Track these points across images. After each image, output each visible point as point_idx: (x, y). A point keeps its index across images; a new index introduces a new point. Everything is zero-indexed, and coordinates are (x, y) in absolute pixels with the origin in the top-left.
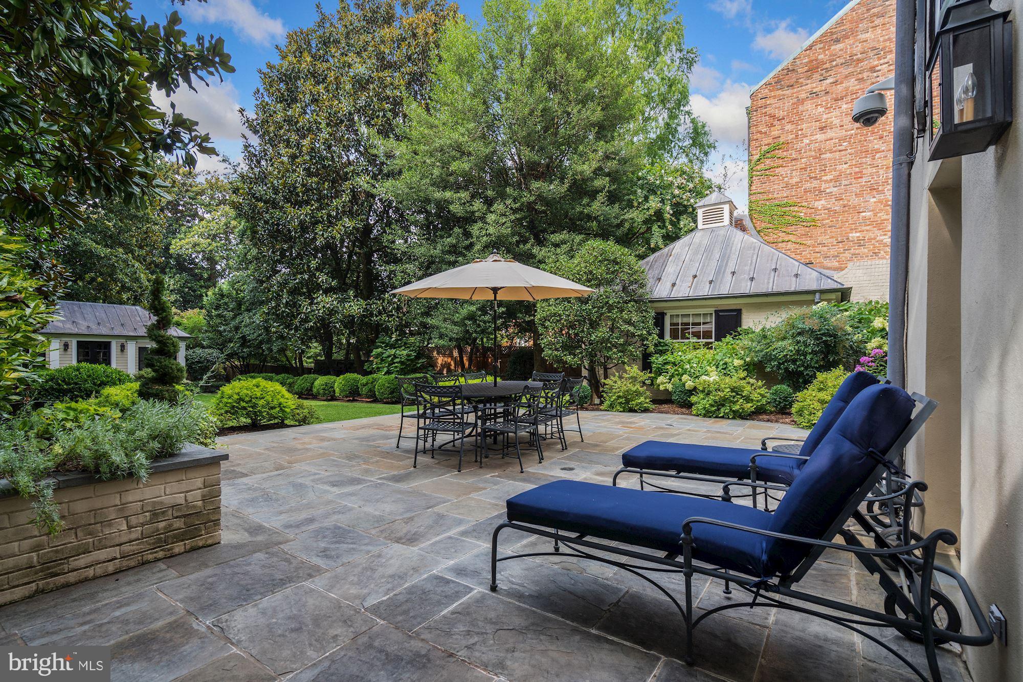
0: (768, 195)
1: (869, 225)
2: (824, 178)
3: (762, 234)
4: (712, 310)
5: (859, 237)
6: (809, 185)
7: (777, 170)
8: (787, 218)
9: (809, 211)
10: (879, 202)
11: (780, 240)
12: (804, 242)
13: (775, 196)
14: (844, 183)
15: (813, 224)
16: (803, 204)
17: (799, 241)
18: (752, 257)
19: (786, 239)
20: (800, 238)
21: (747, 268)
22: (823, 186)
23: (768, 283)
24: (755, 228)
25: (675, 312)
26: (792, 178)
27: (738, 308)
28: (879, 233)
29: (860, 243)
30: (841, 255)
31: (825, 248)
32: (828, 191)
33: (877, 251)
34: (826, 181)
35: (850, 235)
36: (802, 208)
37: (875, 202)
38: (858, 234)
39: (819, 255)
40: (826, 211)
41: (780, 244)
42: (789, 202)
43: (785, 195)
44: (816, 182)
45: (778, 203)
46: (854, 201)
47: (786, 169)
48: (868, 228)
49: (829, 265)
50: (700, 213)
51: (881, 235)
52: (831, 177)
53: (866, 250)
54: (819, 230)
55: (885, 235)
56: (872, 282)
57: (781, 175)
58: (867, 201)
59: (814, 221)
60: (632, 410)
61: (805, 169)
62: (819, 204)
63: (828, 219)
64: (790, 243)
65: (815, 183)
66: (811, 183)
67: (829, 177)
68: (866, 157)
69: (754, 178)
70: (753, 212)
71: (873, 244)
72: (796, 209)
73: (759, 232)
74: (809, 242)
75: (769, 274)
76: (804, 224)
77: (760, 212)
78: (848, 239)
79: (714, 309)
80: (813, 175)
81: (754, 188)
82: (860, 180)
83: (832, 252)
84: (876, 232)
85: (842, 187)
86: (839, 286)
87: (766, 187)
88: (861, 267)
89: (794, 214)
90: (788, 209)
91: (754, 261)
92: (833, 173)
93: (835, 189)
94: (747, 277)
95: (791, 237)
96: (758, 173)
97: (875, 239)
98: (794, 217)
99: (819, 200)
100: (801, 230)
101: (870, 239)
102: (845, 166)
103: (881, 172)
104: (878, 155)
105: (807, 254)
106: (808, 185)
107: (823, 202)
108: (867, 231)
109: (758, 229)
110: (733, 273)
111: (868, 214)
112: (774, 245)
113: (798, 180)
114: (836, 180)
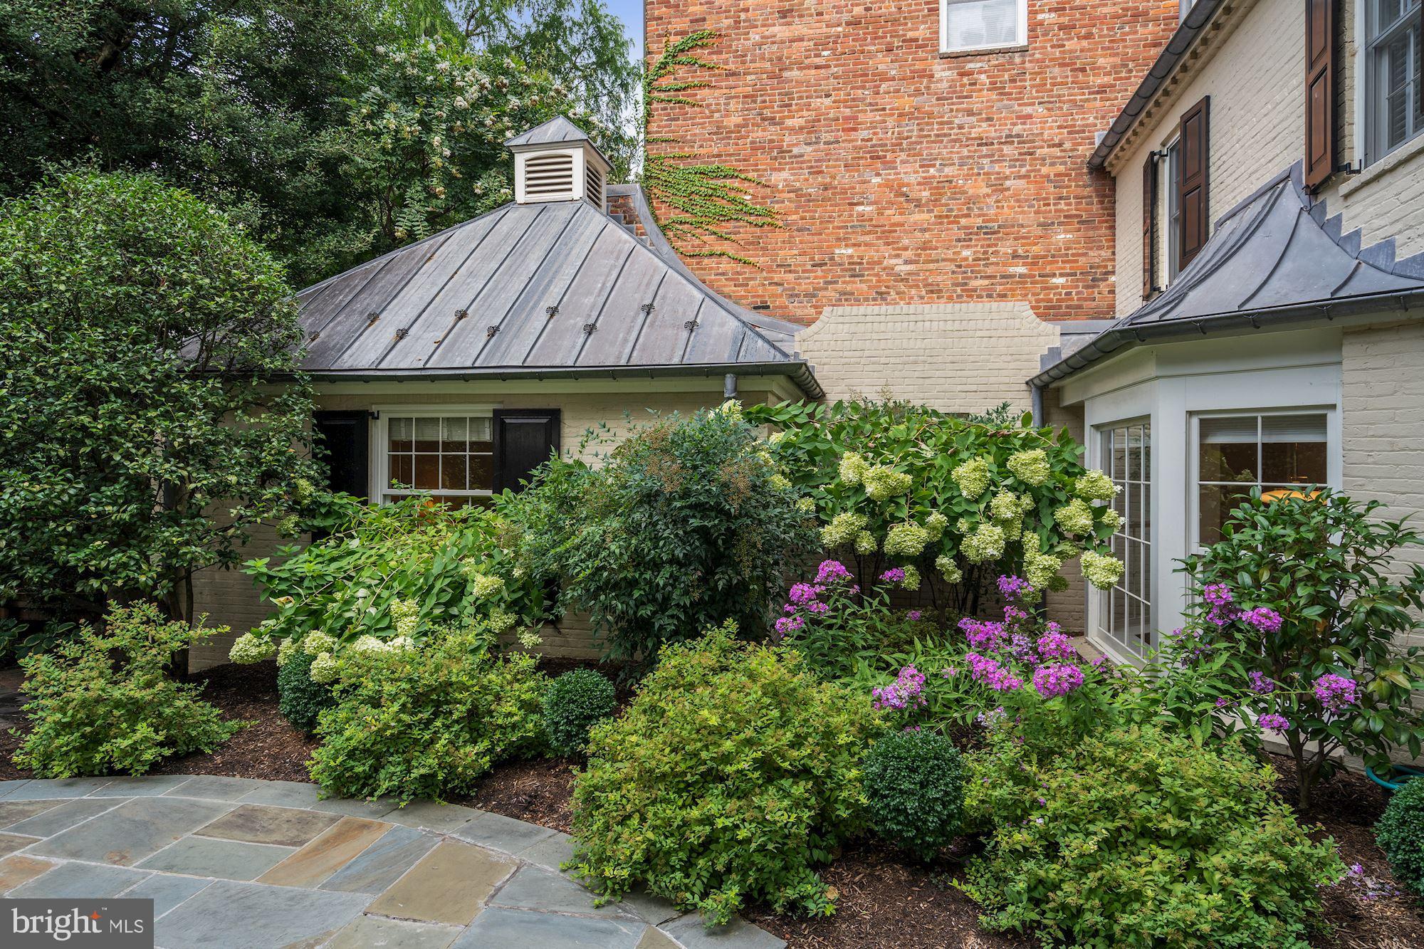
0: (682, 148)
1: (869, 233)
2: (789, 122)
3: (671, 234)
4: (486, 410)
5: (851, 257)
6: (760, 134)
7: (701, 93)
8: (720, 202)
9: (761, 191)
10: (887, 186)
11: (706, 250)
12: (751, 259)
13: (696, 151)
14: (826, 136)
15: (766, 220)
16: (750, 175)
17: (741, 255)
18: (609, 274)
19: (718, 249)
20: (744, 249)
21: (588, 301)
22: (787, 138)
23: (625, 340)
24: (657, 219)
25: (402, 411)
26: (728, 113)
27: (553, 406)
28: (887, 251)
29: (855, 270)
30: (821, 294)
31: (791, 276)
32: (796, 151)
33: (884, 289)
34: (792, 130)
35: (837, 251)
36: (747, 184)
37: (880, 185)
38: (850, 251)
39: (780, 289)
40: (793, 195)
41: (706, 261)
42: (722, 166)
43: (715, 151)
44: (772, 128)
45: (703, 167)
46: (844, 178)
47: (717, 93)
48: (867, 238)
49: (799, 313)
50: (520, 161)
51: (890, 257)
52: (801, 122)
53: (864, 287)
54: (780, 236)
55: (898, 256)
56: (867, 353)
57: (708, 106)
58: (864, 182)
59: (770, 214)
60: (113, 772)
61: (752, 97)
62: (779, 178)
63: (797, 213)
64: (724, 258)
65: (771, 132)
66: (764, 130)
67: (796, 122)
68: (863, 88)
69: (655, 105)
70: (653, 182)
71: (877, 275)
72: (736, 184)
73: (664, 229)
74: (761, 260)
75: (634, 319)
76: (752, 219)
77: (666, 184)
78: (832, 259)
79: (492, 407)
80: (767, 113)
81: (653, 127)
82: (853, 135)
83: (805, 286)
84: (882, 248)
85: (822, 145)
86: (779, 359)
87: (679, 128)
88: (847, 319)
89: (732, 195)
90: (720, 182)
91: (609, 285)
92: (805, 113)
93: (809, 149)
94: (581, 322)
95: (726, 247)
96: (663, 95)
97: (879, 263)
98: (733, 201)
99: (780, 170)
100: (746, 233)
101: (872, 263)
102: (828, 101)
103: (891, 122)
104: (884, 87)
105: (758, 286)
106: (758, 134)
107: (785, 175)
108: (866, 245)
109: (663, 222)
110: (553, 311)
111: (869, 208)
112: (694, 260)
113: (739, 120)
114: (811, 128)
